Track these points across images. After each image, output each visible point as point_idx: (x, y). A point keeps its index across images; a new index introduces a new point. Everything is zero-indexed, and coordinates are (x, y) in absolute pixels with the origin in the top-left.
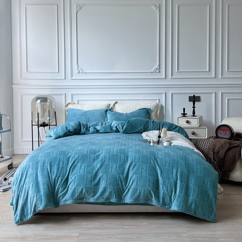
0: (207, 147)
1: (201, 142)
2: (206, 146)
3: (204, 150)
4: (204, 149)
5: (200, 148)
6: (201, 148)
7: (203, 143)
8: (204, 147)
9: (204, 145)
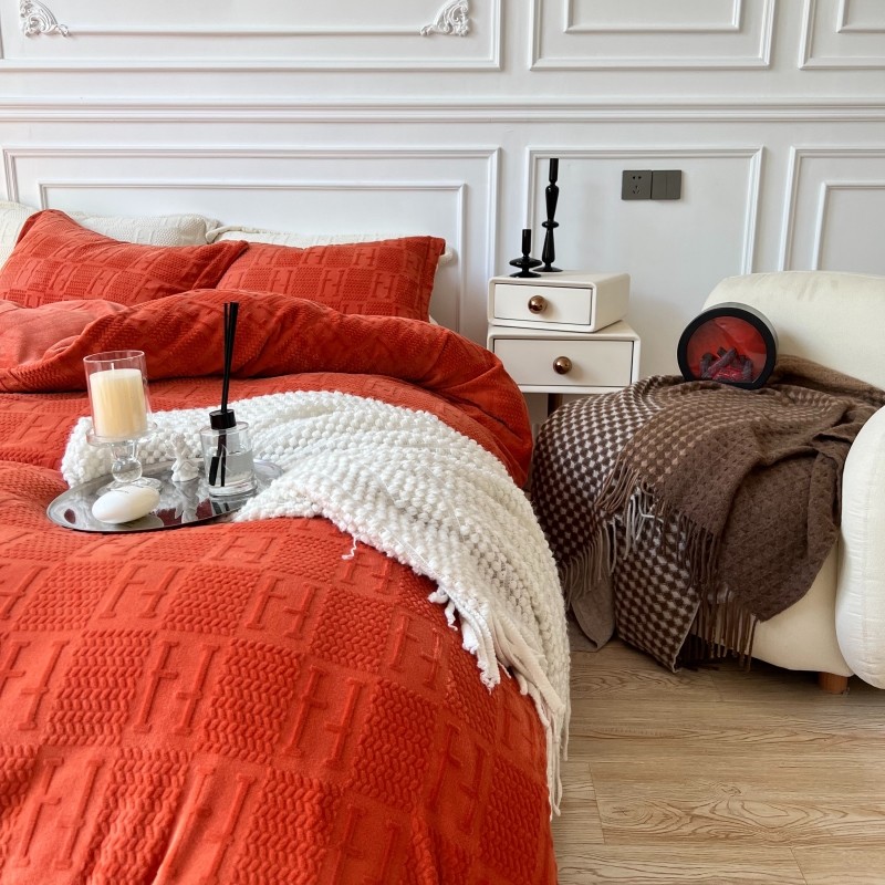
0: (620, 448)
1: (588, 419)
2: (613, 439)
3: (598, 467)
4: (601, 458)
5: (578, 450)
6: (584, 453)
7: (599, 421)
8: (599, 449)
9: (602, 435)
